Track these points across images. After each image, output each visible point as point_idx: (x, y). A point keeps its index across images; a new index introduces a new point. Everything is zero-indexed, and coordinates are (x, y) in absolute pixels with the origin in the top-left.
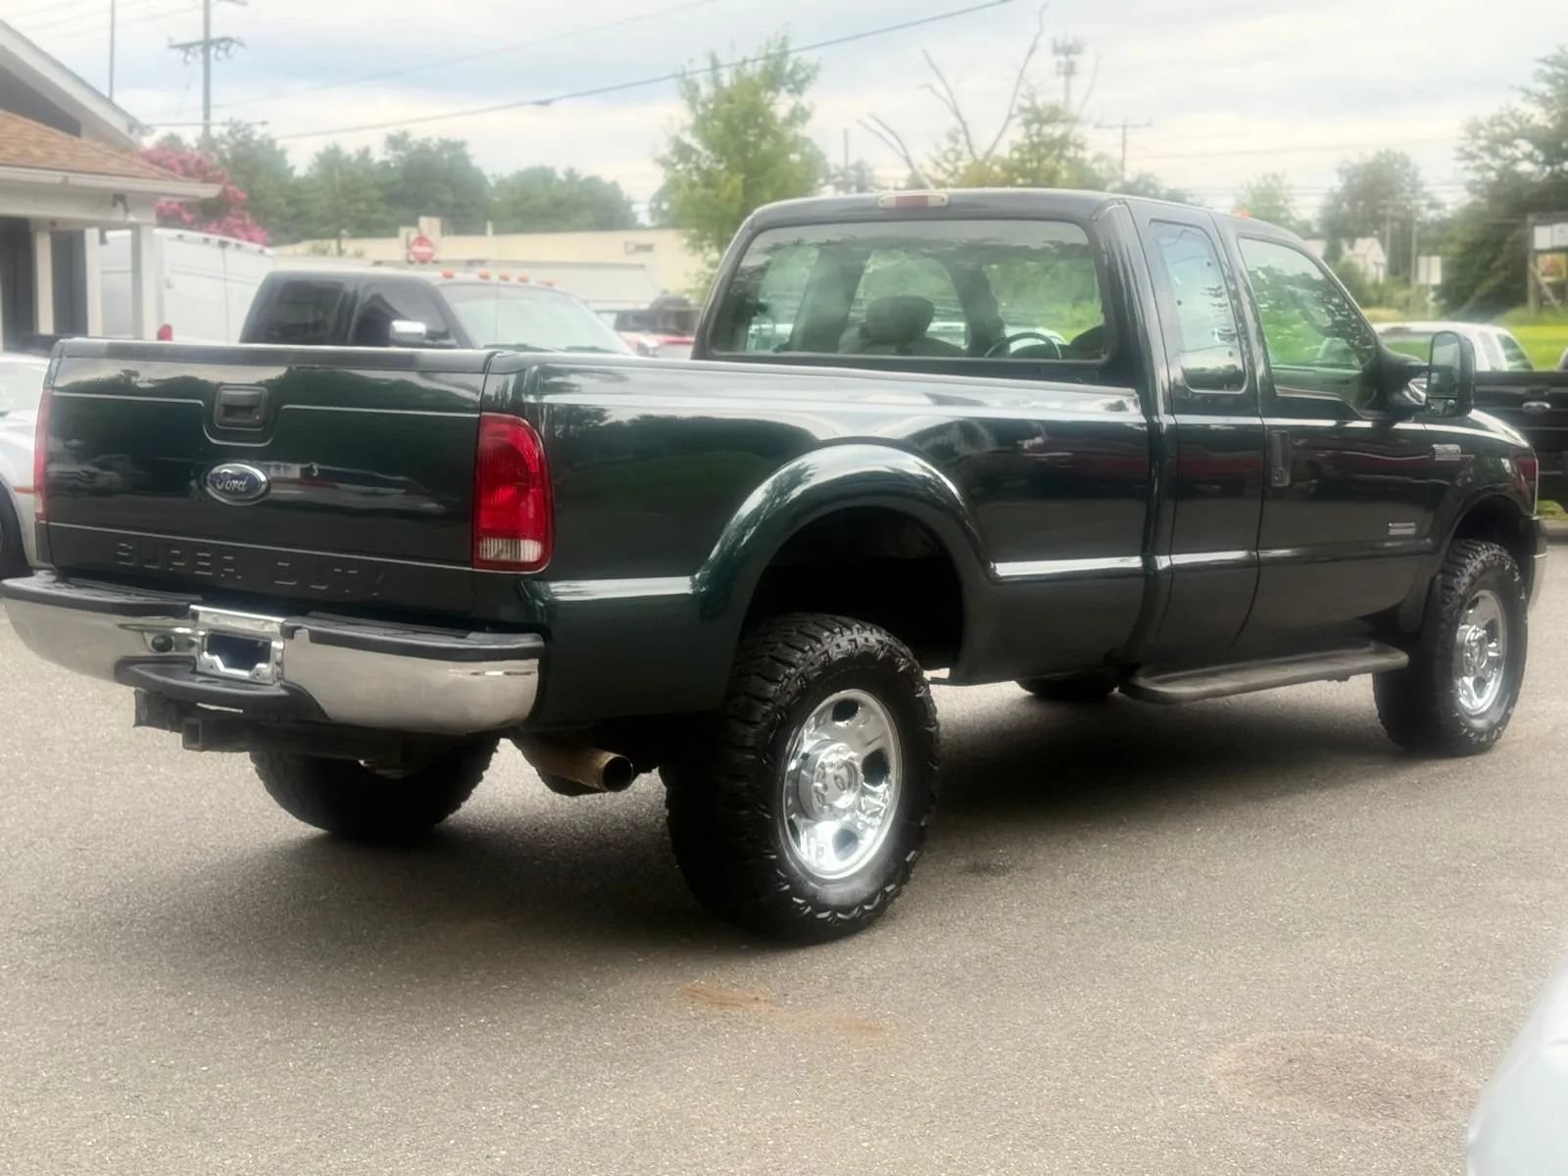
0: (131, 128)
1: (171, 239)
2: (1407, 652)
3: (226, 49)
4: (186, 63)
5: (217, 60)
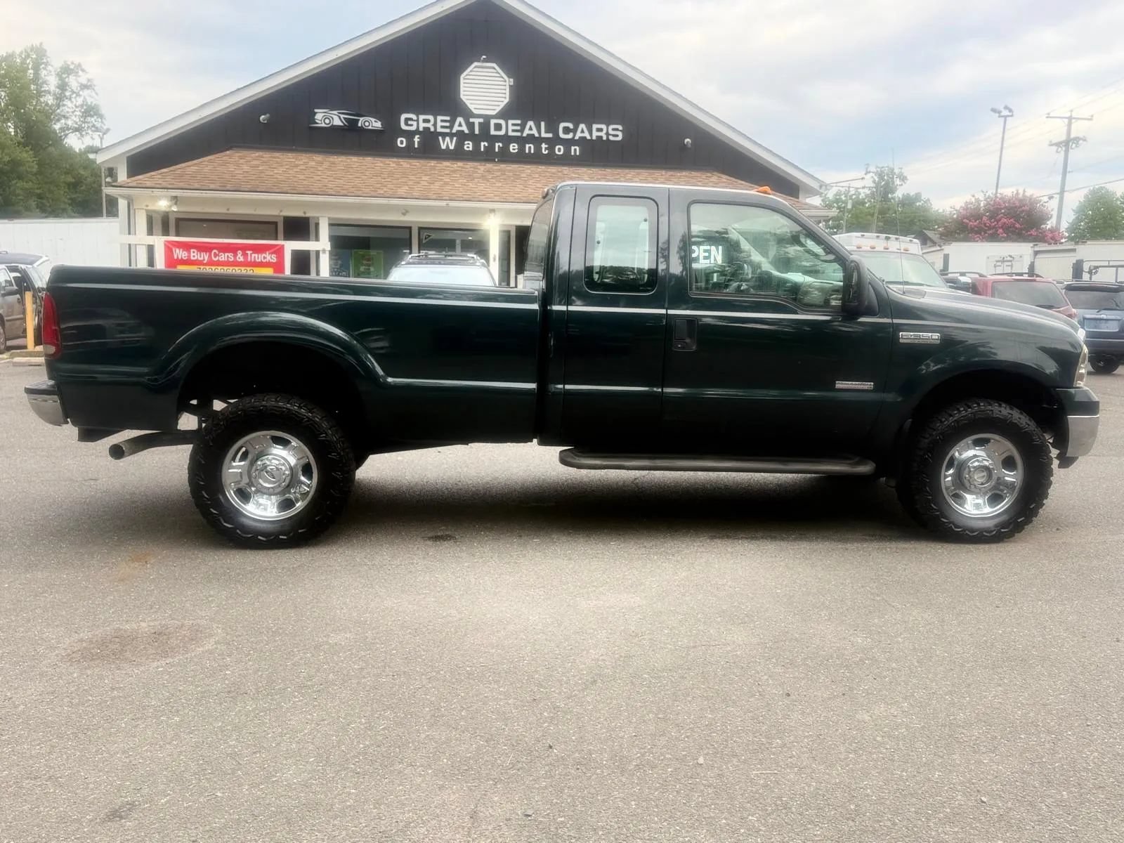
2: (875, 463)
3: (1077, 143)
4: (1057, 152)
5: (1071, 148)
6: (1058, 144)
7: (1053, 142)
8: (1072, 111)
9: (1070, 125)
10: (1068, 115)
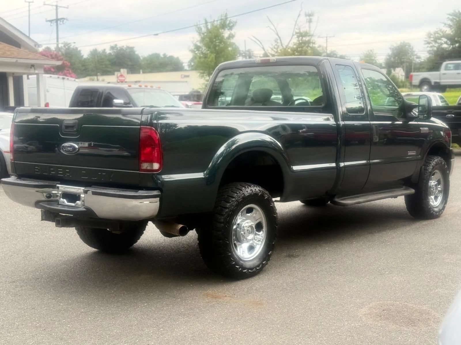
0: (35, 46)
1: (48, 77)
2: (414, 189)
3: (63, 21)
4: (51, 26)
5: (60, 24)
6: (51, 21)
7: (48, 19)
8: (57, 2)
9: (57, 9)
10: (55, 4)
